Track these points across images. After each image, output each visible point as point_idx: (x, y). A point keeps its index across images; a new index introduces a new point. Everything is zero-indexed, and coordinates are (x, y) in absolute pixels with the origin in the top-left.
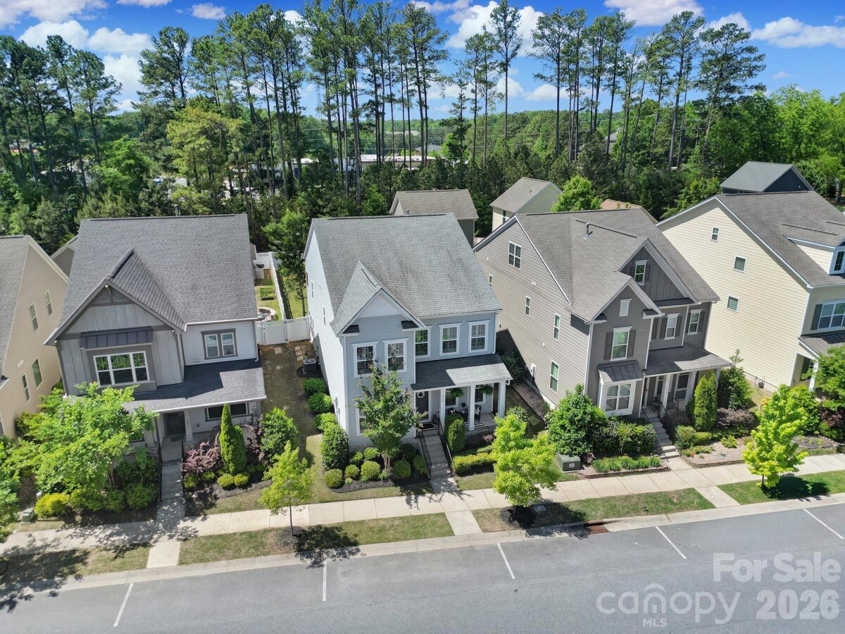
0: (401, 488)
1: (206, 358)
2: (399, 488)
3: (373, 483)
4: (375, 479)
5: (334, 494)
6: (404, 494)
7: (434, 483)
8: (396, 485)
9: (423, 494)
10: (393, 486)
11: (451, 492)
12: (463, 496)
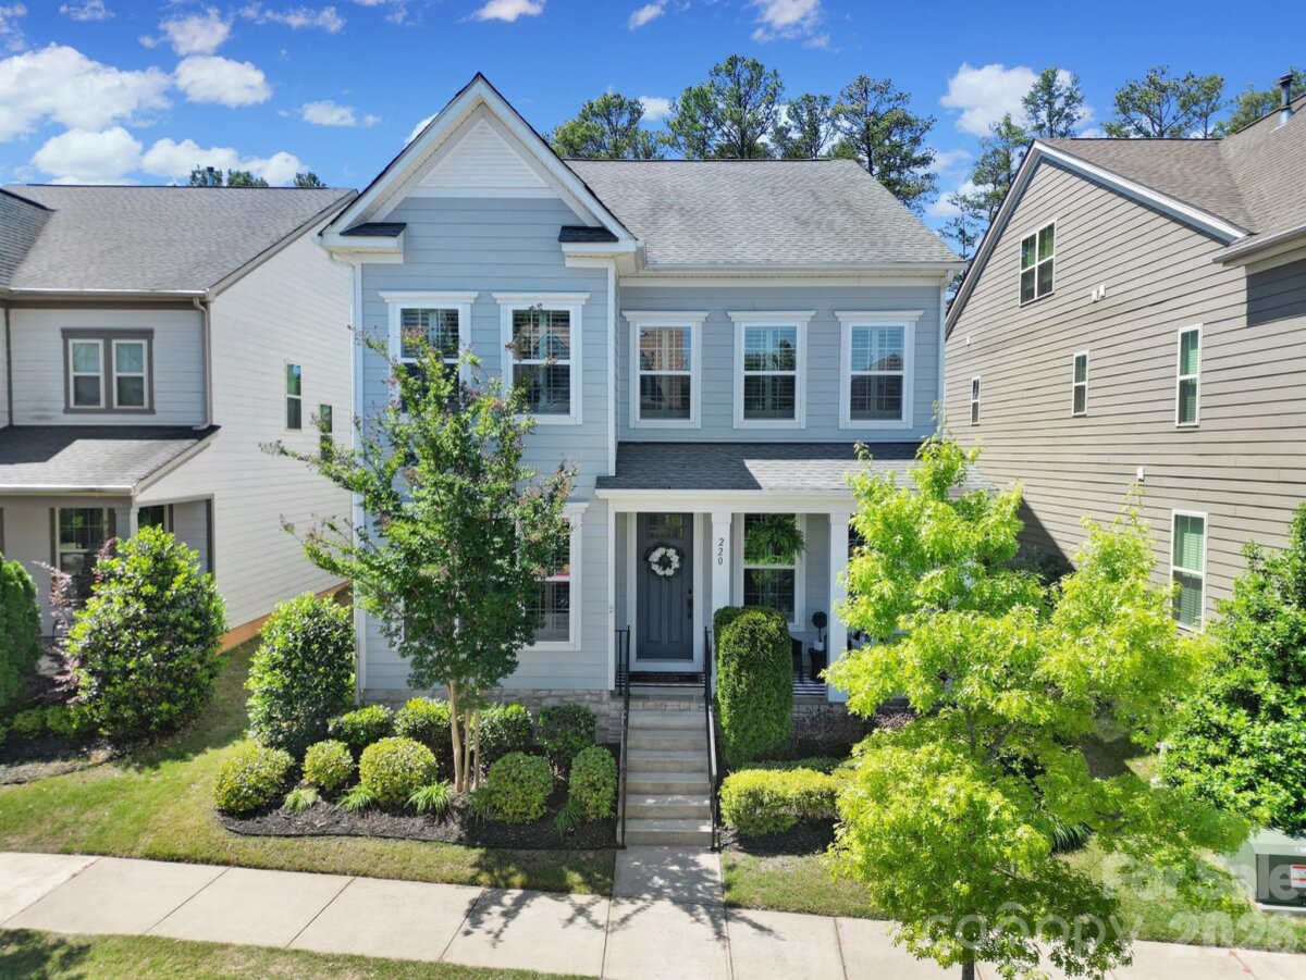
0: (485, 856)
1: (67, 410)
2: (475, 854)
3: (383, 821)
4: (394, 803)
5: (221, 835)
6: (484, 878)
7: (630, 862)
8: (468, 842)
9: (560, 890)
10: (460, 841)
11: (687, 903)
12: (731, 928)
